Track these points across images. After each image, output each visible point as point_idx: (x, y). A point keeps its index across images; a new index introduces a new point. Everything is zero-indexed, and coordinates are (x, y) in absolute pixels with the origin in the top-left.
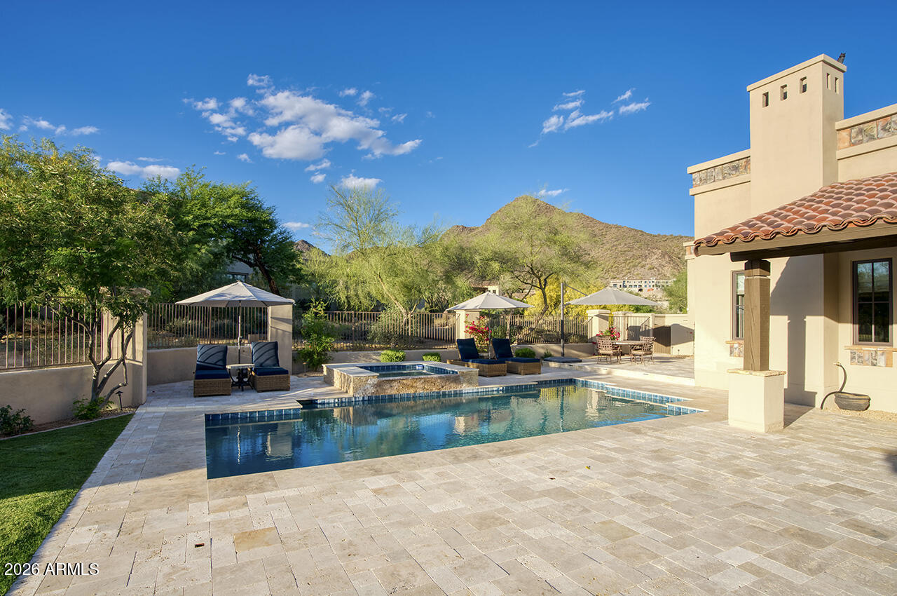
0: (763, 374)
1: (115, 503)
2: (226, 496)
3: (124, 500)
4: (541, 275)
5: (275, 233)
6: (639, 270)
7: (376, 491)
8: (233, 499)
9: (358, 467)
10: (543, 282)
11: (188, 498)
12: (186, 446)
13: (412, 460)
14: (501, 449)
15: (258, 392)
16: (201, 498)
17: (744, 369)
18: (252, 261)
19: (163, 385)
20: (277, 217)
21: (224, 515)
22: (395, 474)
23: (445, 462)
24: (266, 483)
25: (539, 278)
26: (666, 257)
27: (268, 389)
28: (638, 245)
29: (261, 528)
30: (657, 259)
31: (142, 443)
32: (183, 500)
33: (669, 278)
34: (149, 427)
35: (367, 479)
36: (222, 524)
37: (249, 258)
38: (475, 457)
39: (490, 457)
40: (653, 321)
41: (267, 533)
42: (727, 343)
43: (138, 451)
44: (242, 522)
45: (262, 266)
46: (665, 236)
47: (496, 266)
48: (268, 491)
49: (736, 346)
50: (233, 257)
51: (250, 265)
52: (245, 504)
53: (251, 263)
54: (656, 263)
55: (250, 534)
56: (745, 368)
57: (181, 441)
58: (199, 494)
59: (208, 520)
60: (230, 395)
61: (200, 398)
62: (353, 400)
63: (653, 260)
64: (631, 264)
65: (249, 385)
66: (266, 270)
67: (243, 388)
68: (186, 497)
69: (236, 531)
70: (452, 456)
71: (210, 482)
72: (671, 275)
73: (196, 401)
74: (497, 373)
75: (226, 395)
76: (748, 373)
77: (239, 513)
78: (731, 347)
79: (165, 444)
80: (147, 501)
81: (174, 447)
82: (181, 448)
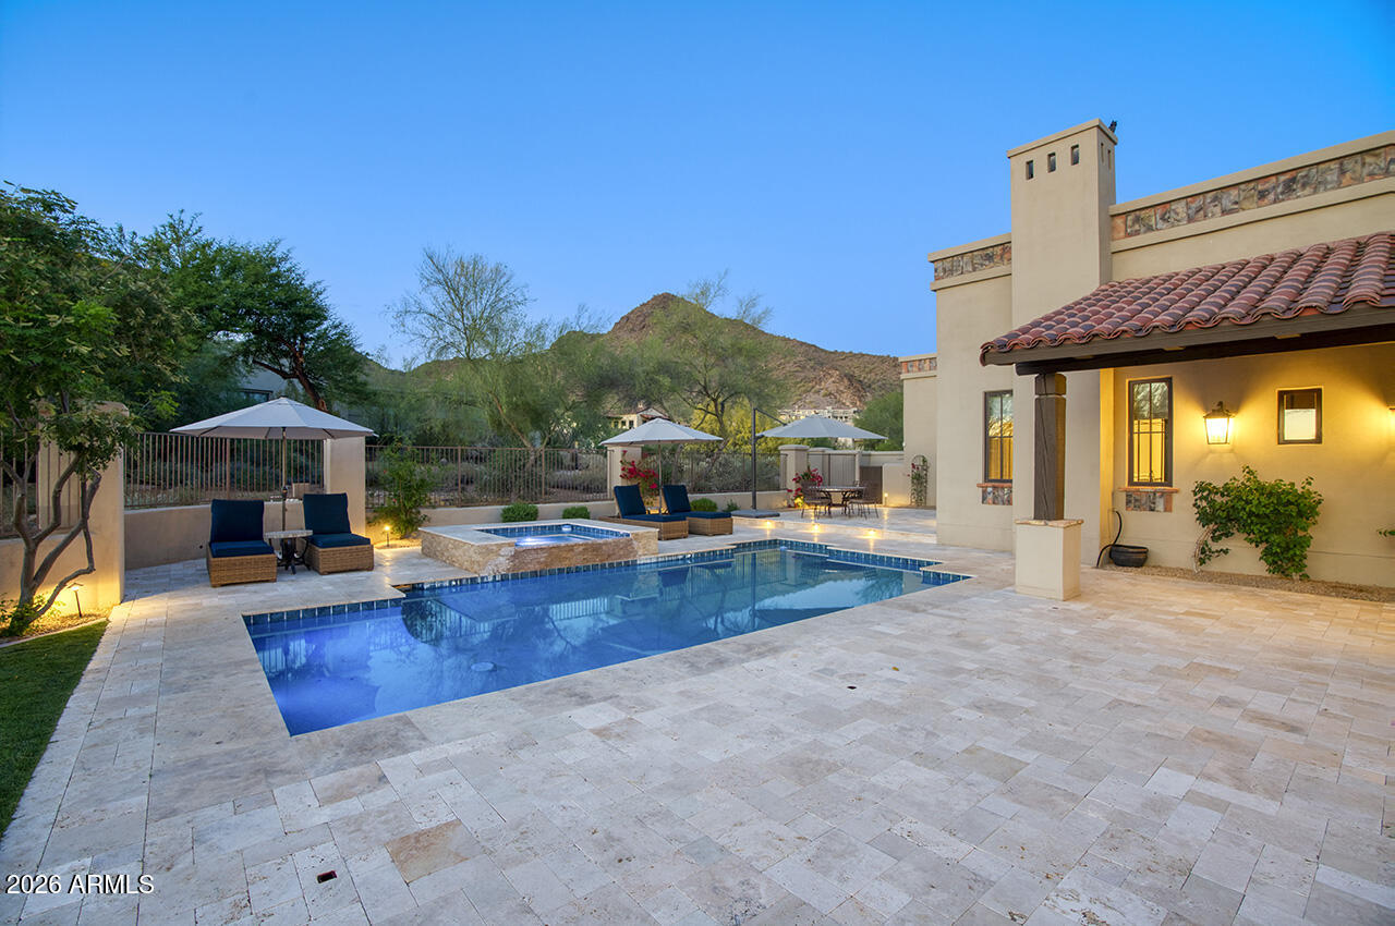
0: (1061, 523)
1: (119, 803)
2: (339, 767)
3: (134, 792)
4: (718, 397)
5: (324, 326)
6: (811, 397)
7: (601, 733)
8: (355, 771)
9: (547, 693)
10: (719, 408)
11: (266, 776)
12: (227, 676)
13: (627, 674)
14: (749, 648)
15: (322, 574)
16: (294, 774)
17: (1035, 519)
18: (287, 370)
19: (149, 569)
20: (328, 302)
21: (353, 806)
22: (614, 699)
23: (680, 674)
24: (402, 733)
25: (715, 400)
26: (846, 380)
27: (340, 569)
28: (812, 363)
29: (434, 824)
30: (834, 382)
31: (140, 674)
32: (258, 783)
33: (848, 407)
34: (145, 645)
35: (575, 711)
36: (355, 824)
37: (281, 365)
38: (720, 662)
39: (743, 661)
40: (860, 460)
41: (450, 834)
42: (979, 486)
43: (136, 690)
44: (392, 815)
45: (303, 377)
46: (844, 353)
47: (666, 381)
48: (413, 749)
49: (990, 489)
50: (254, 362)
51: (284, 375)
52: (382, 778)
53: (286, 373)
54: (832, 388)
55: (418, 841)
56: (1037, 517)
57: (217, 666)
58: (283, 766)
59: (325, 819)
60: (275, 581)
61: (224, 589)
62: (479, 581)
63: (829, 384)
64: (803, 389)
65: (303, 563)
66: (310, 384)
67: (293, 568)
68: (261, 776)
69: (386, 836)
70: (685, 662)
71: (297, 740)
72: (852, 403)
73: (220, 594)
74: (676, 534)
75: (267, 581)
76: (1043, 523)
77: (380, 798)
78: (984, 492)
79: (185, 674)
80: (184, 793)
81: (205, 678)
82: (219, 680)
